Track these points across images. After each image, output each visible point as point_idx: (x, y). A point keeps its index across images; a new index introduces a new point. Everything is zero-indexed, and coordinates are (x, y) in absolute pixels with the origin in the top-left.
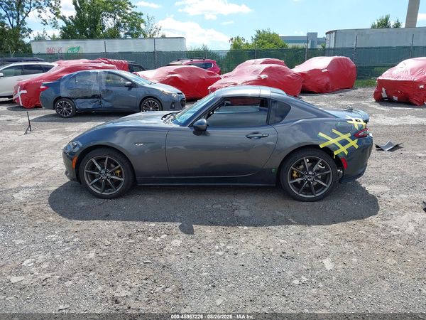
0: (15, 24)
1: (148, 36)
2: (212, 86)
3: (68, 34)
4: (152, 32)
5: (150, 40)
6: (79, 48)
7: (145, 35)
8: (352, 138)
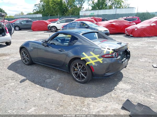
0: (80, 6)
1: (124, 7)
2: (127, 28)
3: (94, 8)
4: (126, 6)
5: (125, 9)
6: (94, 13)
7: (123, 7)
8: (99, 57)
